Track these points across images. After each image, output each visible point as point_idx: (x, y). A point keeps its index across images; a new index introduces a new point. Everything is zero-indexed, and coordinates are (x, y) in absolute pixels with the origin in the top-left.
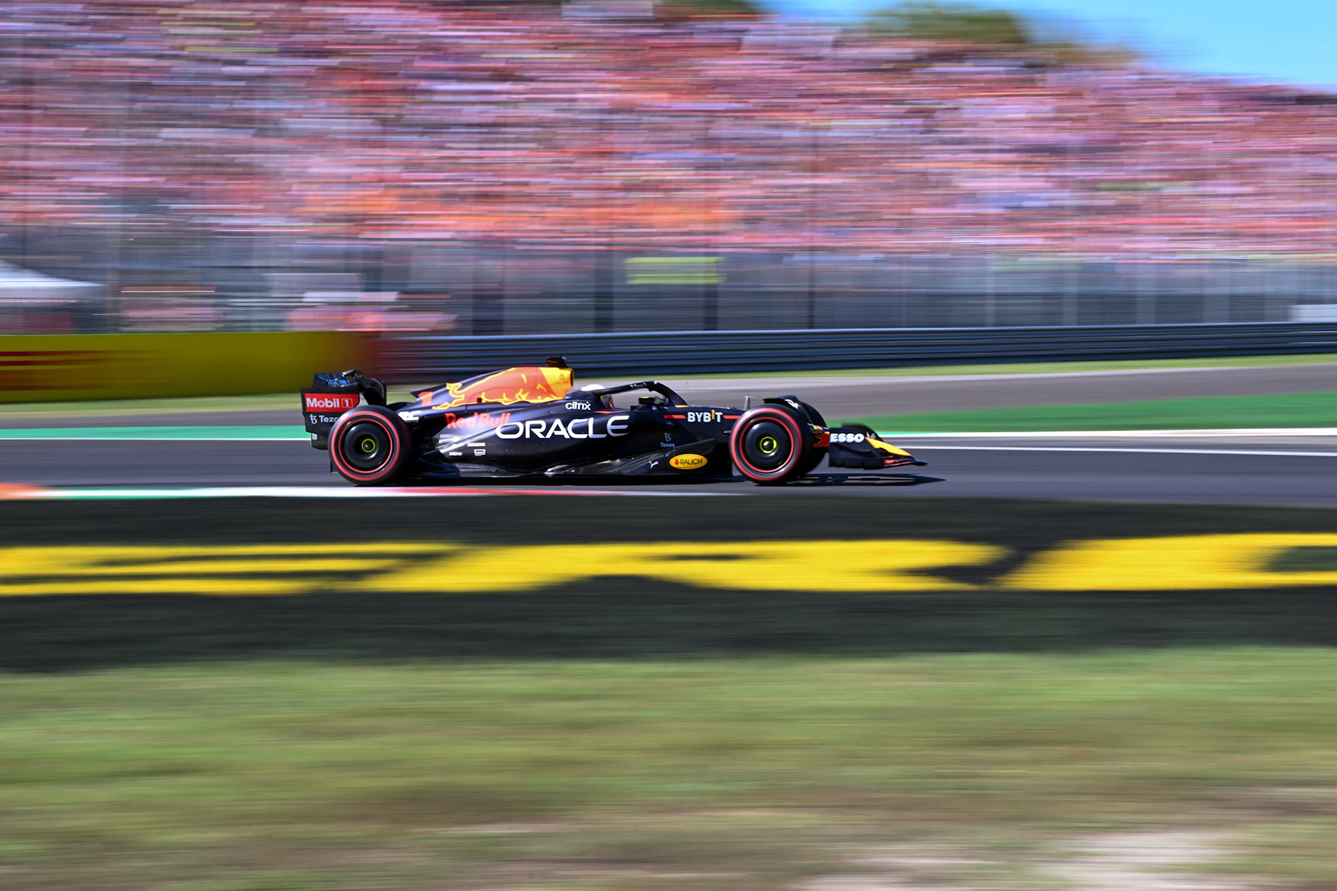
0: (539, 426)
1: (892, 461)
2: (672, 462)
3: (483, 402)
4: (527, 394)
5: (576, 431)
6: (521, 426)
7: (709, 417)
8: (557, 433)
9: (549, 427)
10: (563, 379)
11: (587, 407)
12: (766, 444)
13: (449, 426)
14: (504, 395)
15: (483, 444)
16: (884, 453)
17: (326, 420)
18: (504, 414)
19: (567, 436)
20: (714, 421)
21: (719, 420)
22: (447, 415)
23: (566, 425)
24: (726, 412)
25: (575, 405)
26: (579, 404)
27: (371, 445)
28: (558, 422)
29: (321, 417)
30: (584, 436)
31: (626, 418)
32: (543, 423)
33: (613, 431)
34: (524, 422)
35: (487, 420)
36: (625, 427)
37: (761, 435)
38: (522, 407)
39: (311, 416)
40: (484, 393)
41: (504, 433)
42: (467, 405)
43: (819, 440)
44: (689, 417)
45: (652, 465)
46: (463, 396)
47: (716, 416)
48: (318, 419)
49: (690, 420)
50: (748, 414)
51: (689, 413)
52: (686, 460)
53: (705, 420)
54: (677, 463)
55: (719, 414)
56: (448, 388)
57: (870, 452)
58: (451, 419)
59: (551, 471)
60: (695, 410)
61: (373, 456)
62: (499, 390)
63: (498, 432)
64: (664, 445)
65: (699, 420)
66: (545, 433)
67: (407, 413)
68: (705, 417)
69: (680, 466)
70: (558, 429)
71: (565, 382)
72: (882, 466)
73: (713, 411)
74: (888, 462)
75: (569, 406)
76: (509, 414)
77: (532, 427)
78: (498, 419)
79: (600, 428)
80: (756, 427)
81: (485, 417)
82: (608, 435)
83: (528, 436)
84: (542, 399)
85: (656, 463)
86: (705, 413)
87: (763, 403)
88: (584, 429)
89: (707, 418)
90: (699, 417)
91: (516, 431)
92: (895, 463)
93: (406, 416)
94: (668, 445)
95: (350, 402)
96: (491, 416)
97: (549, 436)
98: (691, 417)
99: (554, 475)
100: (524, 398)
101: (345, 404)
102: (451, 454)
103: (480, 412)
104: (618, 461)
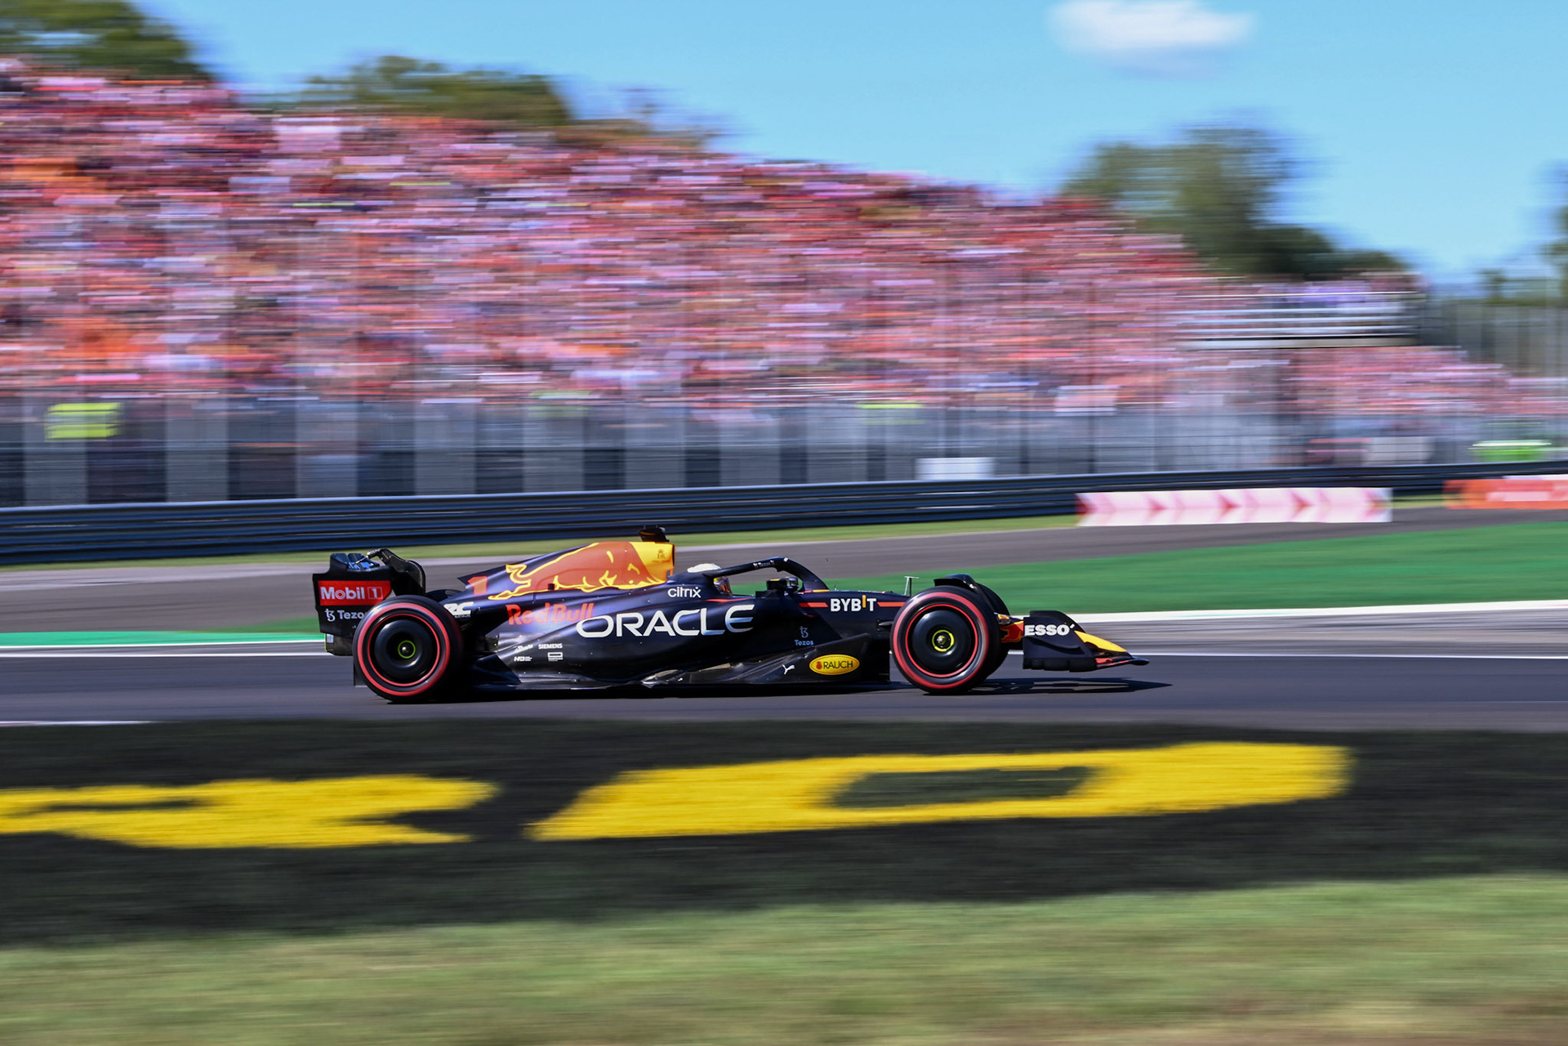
0: (635, 621)
1: (1104, 660)
2: (813, 666)
3: (557, 589)
4: (615, 577)
5: (683, 626)
6: (610, 620)
7: (858, 605)
8: (658, 629)
9: (647, 621)
10: (663, 556)
11: (697, 593)
12: (940, 639)
13: (511, 621)
14: (584, 579)
15: (560, 646)
16: (1093, 648)
17: (347, 616)
18: (585, 606)
19: (672, 634)
20: (865, 610)
21: (872, 609)
22: (509, 607)
23: (670, 618)
24: (880, 597)
25: (681, 592)
26: (686, 590)
27: (410, 650)
28: (659, 614)
29: (341, 612)
30: (695, 633)
31: (750, 607)
32: (640, 616)
33: (733, 625)
34: (613, 615)
35: (562, 614)
36: (749, 619)
37: (933, 627)
38: (610, 596)
39: (327, 611)
40: (556, 577)
41: (587, 630)
42: (535, 594)
43: (1006, 633)
44: (833, 605)
45: (786, 670)
46: (529, 582)
47: (868, 604)
48: (337, 615)
49: (833, 610)
50: (916, 600)
51: (833, 600)
52: (832, 663)
53: (853, 609)
54: (819, 666)
55: (872, 601)
56: (508, 571)
57: (1079, 648)
58: (514, 611)
59: (654, 680)
60: (840, 595)
61: (413, 663)
62: (577, 572)
63: (580, 629)
64: (800, 643)
65: (846, 609)
66: (642, 630)
67: (455, 605)
68: (853, 605)
69: (823, 671)
70: (659, 623)
71: (668, 561)
72: (1094, 667)
73: (864, 597)
74: (1099, 661)
75: (672, 593)
76: (591, 605)
77: (625, 621)
78: (577, 612)
79: (716, 622)
80: (927, 617)
81: (560, 609)
82: (727, 630)
83: (619, 633)
84: (635, 583)
85: (792, 667)
86: (853, 600)
87: (933, 585)
88: (695, 624)
89: (856, 605)
90: (846, 605)
91: (604, 627)
92: (1108, 662)
93: (457, 609)
94: (804, 643)
95: (378, 591)
96: (568, 608)
97: (647, 633)
98: (835, 605)
99: (655, 686)
100: (611, 582)
101: (372, 593)
102: (516, 659)
103: (553, 602)
104: (741, 665)
